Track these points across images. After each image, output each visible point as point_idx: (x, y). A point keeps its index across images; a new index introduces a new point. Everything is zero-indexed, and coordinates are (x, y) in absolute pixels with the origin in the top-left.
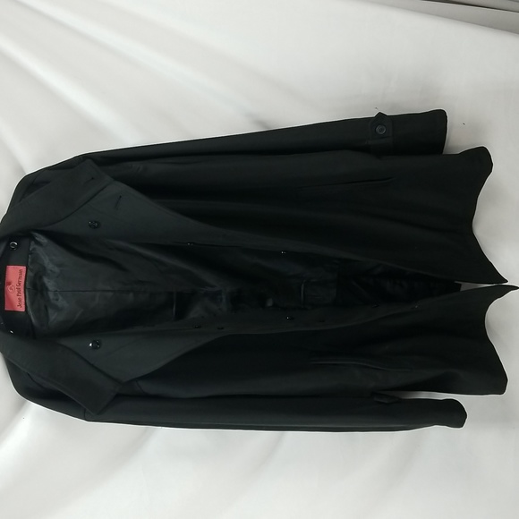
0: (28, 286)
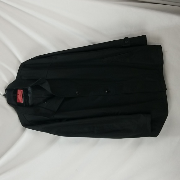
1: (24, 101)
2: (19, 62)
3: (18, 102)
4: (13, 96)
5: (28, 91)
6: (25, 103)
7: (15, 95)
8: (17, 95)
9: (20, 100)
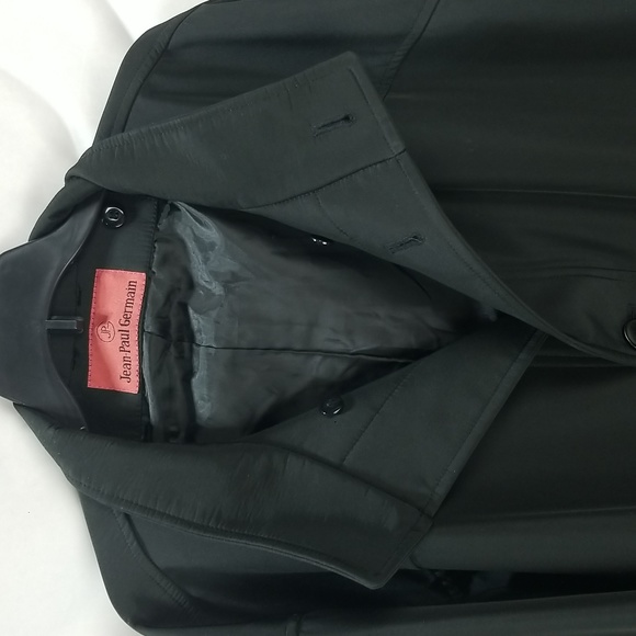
0: (149, 327)
1: (154, 378)
2: (117, 26)
3: (95, 381)
4: (53, 333)
5: (191, 285)
6: (166, 395)
7: (72, 324)
8: (85, 325)
9: (119, 369)
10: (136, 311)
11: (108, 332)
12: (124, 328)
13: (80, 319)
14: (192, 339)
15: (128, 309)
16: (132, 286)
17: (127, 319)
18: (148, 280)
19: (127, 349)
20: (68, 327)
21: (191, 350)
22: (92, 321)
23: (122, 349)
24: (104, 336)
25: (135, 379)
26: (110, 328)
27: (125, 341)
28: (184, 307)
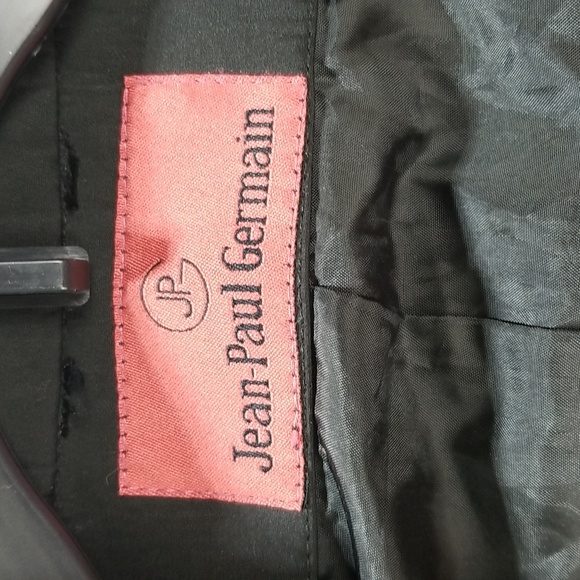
10: (281, 214)
11: (181, 296)
12: (243, 278)
13: (76, 254)
14: (481, 305)
15: (249, 211)
16: (256, 128)
17: (252, 246)
18: (315, 100)
19: (254, 352)
20: (33, 286)
21: (480, 341)
22: (120, 259)
23: (235, 354)
24: (168, 313)
25: (288, 455)
26: (190, 282)
27: (250, 323)
28: (444, 197)
